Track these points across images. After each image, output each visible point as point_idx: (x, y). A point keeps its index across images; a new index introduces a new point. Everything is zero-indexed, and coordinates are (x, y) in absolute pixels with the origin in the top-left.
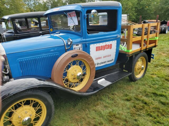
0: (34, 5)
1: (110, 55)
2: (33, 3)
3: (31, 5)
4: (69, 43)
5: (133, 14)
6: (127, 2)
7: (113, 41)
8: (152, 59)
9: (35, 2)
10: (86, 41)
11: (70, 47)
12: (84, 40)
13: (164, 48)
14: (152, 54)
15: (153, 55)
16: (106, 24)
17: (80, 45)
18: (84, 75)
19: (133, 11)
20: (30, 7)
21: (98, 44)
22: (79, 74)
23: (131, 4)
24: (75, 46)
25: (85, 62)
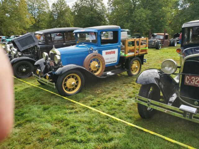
0: (38, 14)
1: (114, 58)
2: (37, 12)
3: (35, 14)
4: (91, 50)
5: (148, 26)
6: (140, 13)
7: (116, 49)
8: (144, 62)
9: (39, 11)
10: (100, 49)
11: (91, 51)
12: (99, 48)
13: (163, 58)
14: (144, 58)
15: (145, 60)
16: (112, 38)
17: (97, 51)
18: (99, 67)
19: (147, 22)
20: (34, 16)
21: (107, 50)
22: (97, 65)
23: (144, 16)
24: (94, 51)
25: (99, 60)
